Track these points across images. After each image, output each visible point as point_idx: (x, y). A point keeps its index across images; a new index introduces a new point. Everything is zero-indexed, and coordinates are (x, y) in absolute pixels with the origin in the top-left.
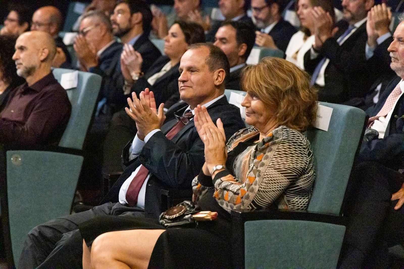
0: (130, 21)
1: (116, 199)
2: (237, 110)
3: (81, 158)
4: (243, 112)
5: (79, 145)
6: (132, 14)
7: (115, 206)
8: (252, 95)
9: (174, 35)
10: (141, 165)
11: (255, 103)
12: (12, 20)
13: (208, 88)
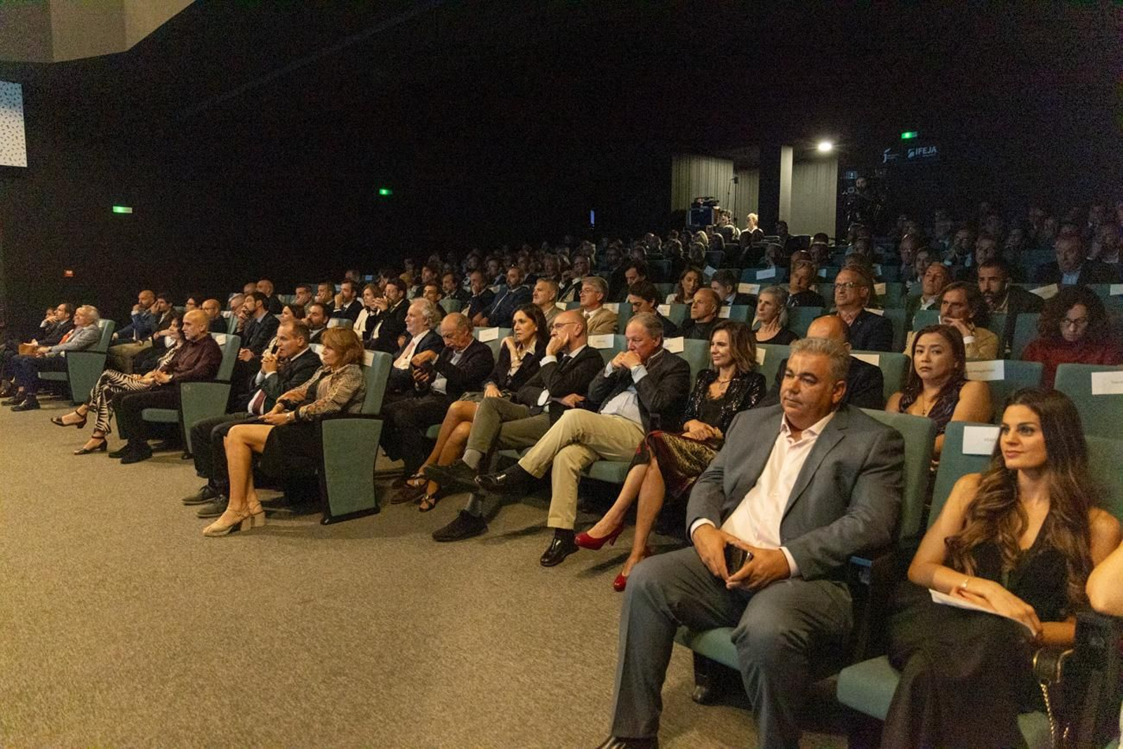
0: (255, 305)
1: (247, 411)
2: (318, 356)
3: (230, 386)
4: (322, 357)
5: (228, 378)
6: (256, 301)
7: (246, 414)
8: (328, 347)
9: (286, 313)
10: (260, 390)
11: (331, 352)
12: (191, 304)
13: (294, 348)
